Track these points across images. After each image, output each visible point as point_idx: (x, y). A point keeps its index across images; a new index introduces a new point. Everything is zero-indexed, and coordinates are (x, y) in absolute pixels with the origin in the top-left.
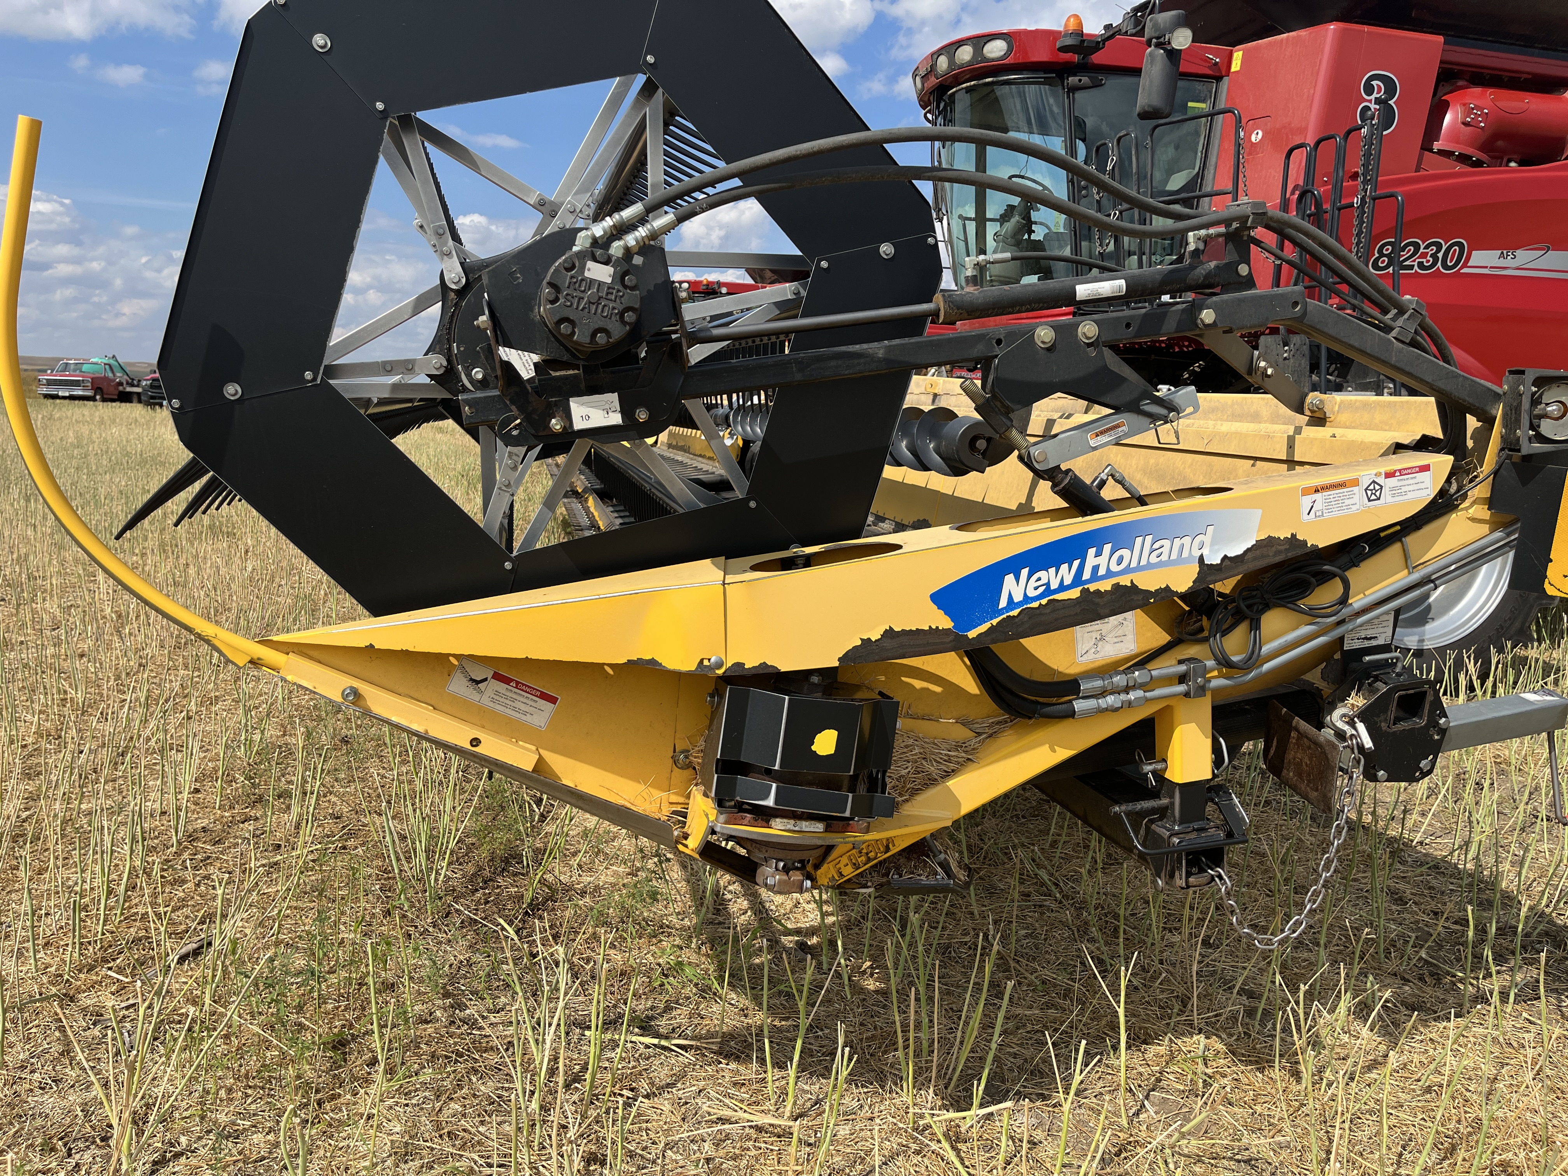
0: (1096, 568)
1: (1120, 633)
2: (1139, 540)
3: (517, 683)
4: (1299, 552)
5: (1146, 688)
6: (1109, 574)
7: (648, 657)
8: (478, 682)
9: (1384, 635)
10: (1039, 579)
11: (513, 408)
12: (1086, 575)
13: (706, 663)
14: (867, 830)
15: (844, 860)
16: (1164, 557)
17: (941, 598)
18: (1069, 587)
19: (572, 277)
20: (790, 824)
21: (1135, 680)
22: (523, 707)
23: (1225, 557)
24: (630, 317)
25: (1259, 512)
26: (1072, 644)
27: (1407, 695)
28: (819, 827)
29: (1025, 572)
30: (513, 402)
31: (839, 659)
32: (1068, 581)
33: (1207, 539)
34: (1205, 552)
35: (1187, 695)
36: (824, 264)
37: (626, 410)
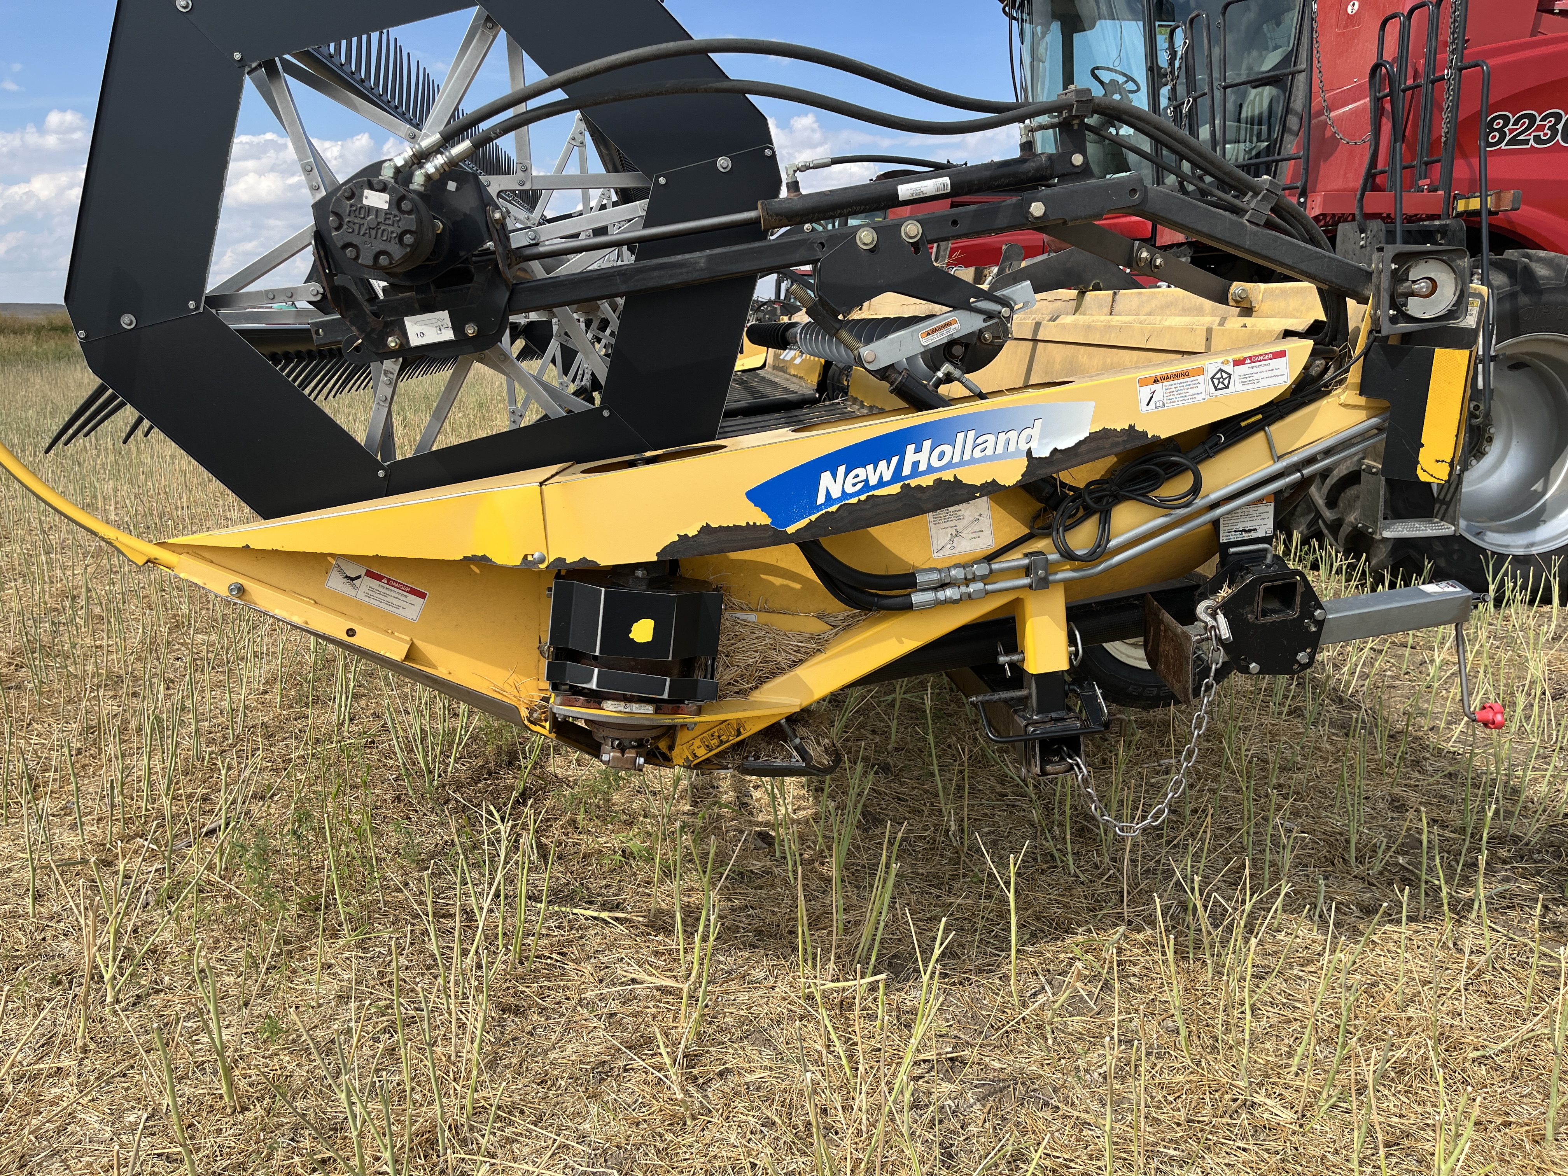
0: (916, 464)
1: (976, 528)
2: (961, 436)
3: (388, 580)
4: (1139, 443)
5: (986, 581)
6: (930, 469)
7: (480, 554)
8: (353, 579)
9: (1264, 528)
10: (857, 476)
11: (353, 328)
12: (906, 471)
13: (530, 558)
14: (699, 712)
15: (697, 742)
16: (989, 452)
17: (756, 496)
18: (888, 483)
19: (351, 206)
20: (621, 706)
21: (974, 573)
22: (395, 602)
23: (1055, 449)
24: (408, 239)
25: (1092, 404)
26: (927, 540)
27: (1273, 586)
28: (649, 709)
29: (842, 470)
30: (352, 323)
31: (658, 554)
32: (887, 477)
33: (1035, 432)
34: (1034, 445)
35: (1030, 586)
36: (662, 181)
37: (457, 327)
